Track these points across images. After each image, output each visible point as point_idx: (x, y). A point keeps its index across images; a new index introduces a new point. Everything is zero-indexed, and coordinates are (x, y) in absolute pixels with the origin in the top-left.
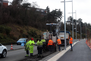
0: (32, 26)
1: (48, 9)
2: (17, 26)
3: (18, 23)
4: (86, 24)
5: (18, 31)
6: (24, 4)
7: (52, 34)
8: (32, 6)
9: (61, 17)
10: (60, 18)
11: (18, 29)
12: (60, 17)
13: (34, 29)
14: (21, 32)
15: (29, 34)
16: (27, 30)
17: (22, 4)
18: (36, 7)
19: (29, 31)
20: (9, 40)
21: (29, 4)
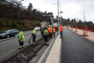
0: (38, 21)
1: (46, 12)
2: (30, 21)
3: (31, 19)
4: (64, 19)
5: (30, 23)
6: (34, 10)
7: (48, 23)
8: (38, 11)
11: (30, 22)
13: (39, 22)
14: (32, 24)
15: (36, 25)
16: (35, 22)
17: (32, 9)
18: (40, 11)
19: (36, 23)
20: (23, 29)
21: (36, 10)
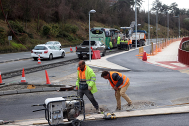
9: (141, 3)
10: (139, 5)
12: (139, 3)
